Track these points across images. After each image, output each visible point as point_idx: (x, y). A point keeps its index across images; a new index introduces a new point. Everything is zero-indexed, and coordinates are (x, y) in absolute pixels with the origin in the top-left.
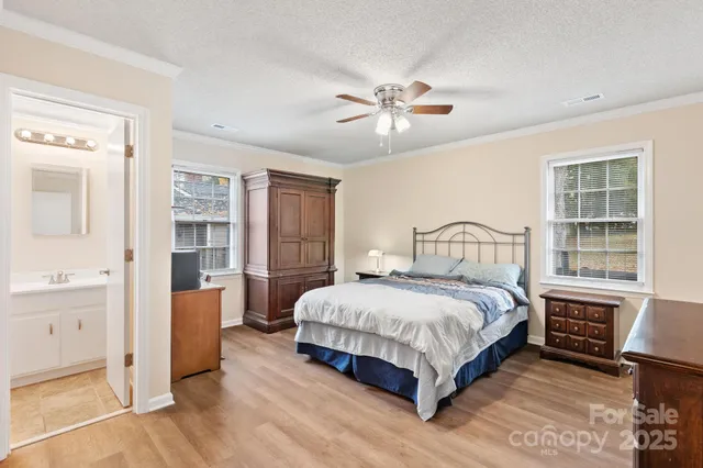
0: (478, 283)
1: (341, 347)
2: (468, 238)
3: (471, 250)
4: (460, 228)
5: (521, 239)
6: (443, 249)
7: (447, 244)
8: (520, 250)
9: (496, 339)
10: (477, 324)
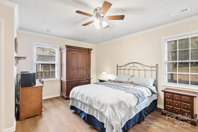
0: (138, 85)
1: (82, 109)
2: (135, 68)
3: (136, 73)
4: (132, 65)
5: (155, 69)
6: (127, 72)
7: (128, 70)
8: (154, 73)
9: (143, 108)
10: (134, 103)
